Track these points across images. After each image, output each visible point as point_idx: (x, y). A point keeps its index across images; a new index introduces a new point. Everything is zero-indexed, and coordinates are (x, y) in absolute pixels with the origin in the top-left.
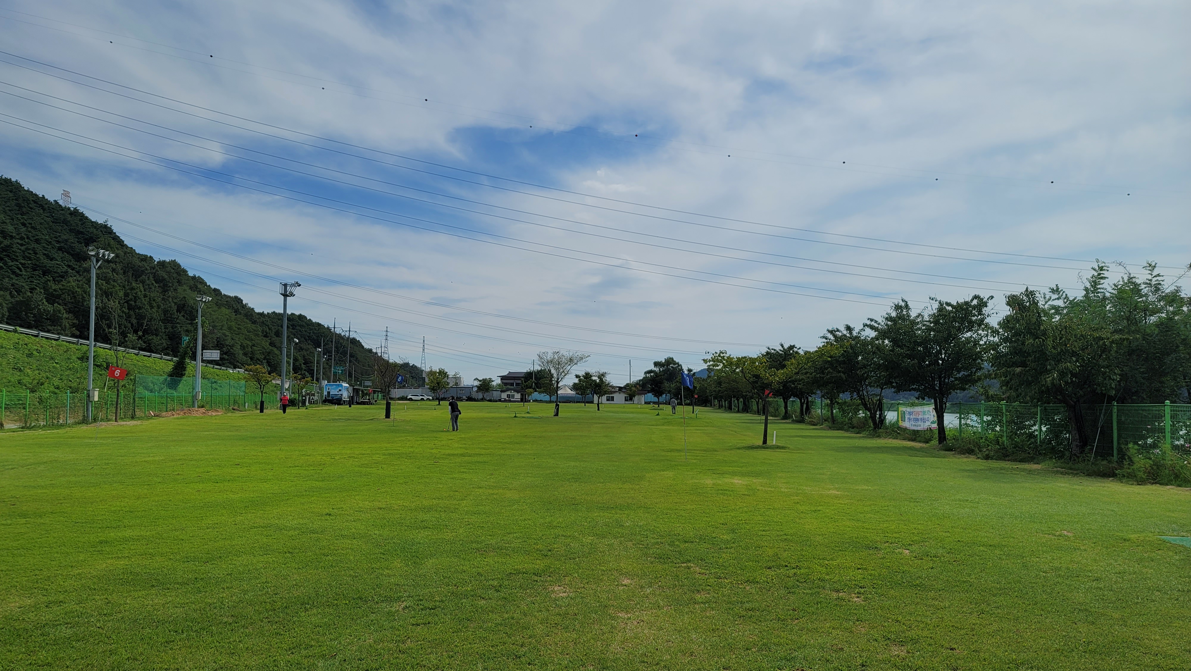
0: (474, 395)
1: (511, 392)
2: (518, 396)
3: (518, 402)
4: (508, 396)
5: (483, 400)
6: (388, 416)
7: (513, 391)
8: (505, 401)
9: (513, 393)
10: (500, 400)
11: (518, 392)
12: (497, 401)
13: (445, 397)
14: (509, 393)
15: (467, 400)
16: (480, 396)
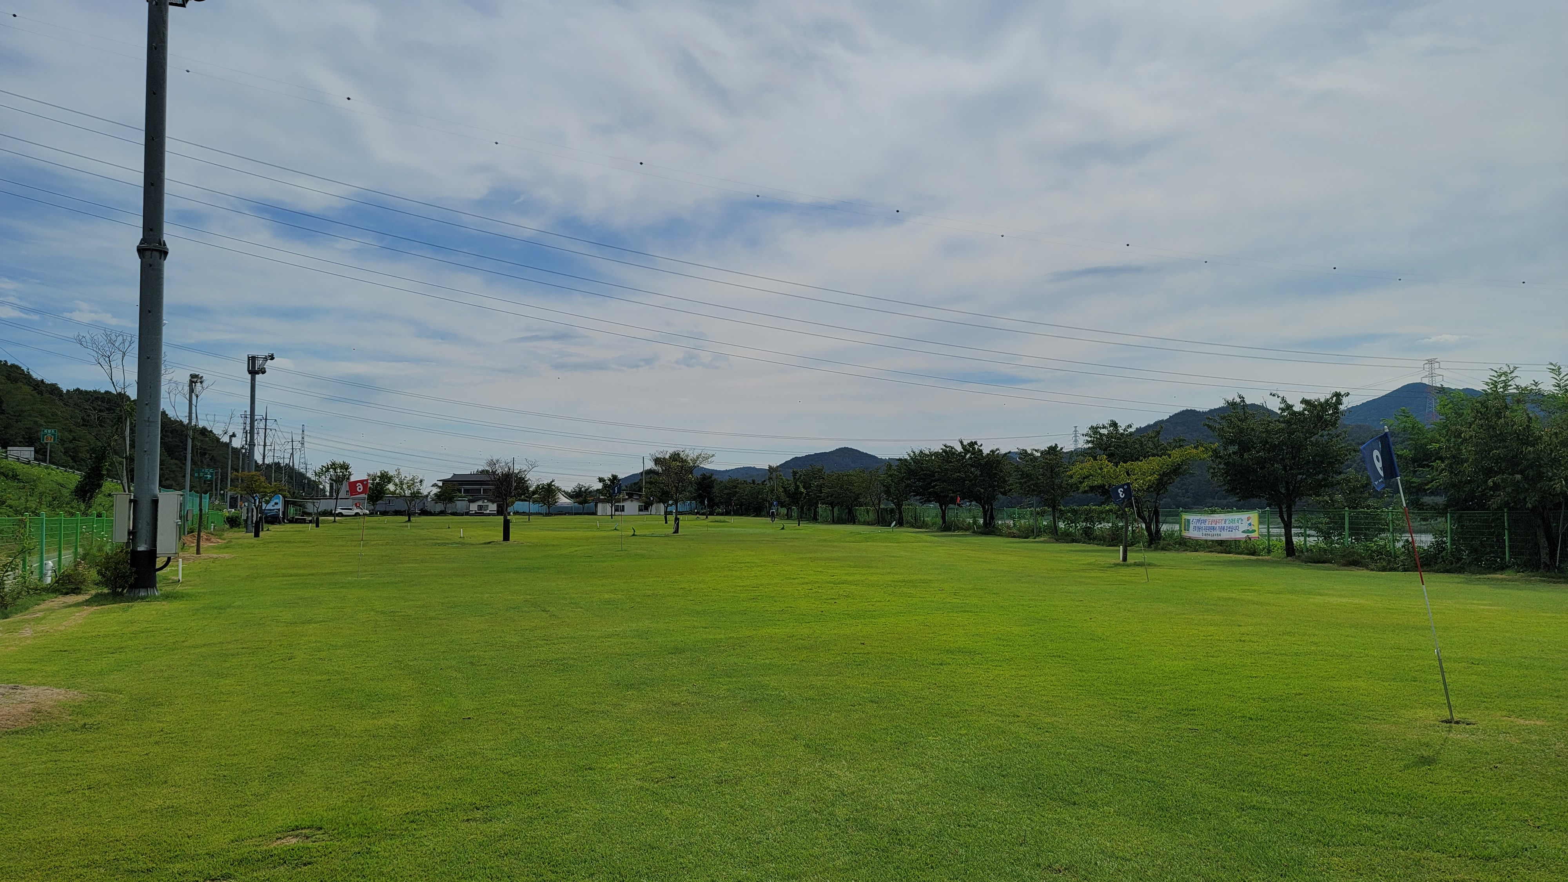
0: (430, 506)
1: (484, 502)
2: (493, 507)
3: (493, 515)
4: (480, 507)
5: (442, 513)
6: (506, 537)
7: (486, 501)
8: (477, 514)
9: (486, 503)
10: (467, 514)
11: (493, 502)
12: (462, 515)
13: (387, 510)
14: (480, 503)
15: (420, 514)
16: (439, 507)
